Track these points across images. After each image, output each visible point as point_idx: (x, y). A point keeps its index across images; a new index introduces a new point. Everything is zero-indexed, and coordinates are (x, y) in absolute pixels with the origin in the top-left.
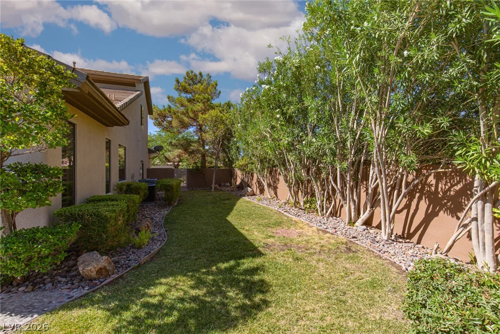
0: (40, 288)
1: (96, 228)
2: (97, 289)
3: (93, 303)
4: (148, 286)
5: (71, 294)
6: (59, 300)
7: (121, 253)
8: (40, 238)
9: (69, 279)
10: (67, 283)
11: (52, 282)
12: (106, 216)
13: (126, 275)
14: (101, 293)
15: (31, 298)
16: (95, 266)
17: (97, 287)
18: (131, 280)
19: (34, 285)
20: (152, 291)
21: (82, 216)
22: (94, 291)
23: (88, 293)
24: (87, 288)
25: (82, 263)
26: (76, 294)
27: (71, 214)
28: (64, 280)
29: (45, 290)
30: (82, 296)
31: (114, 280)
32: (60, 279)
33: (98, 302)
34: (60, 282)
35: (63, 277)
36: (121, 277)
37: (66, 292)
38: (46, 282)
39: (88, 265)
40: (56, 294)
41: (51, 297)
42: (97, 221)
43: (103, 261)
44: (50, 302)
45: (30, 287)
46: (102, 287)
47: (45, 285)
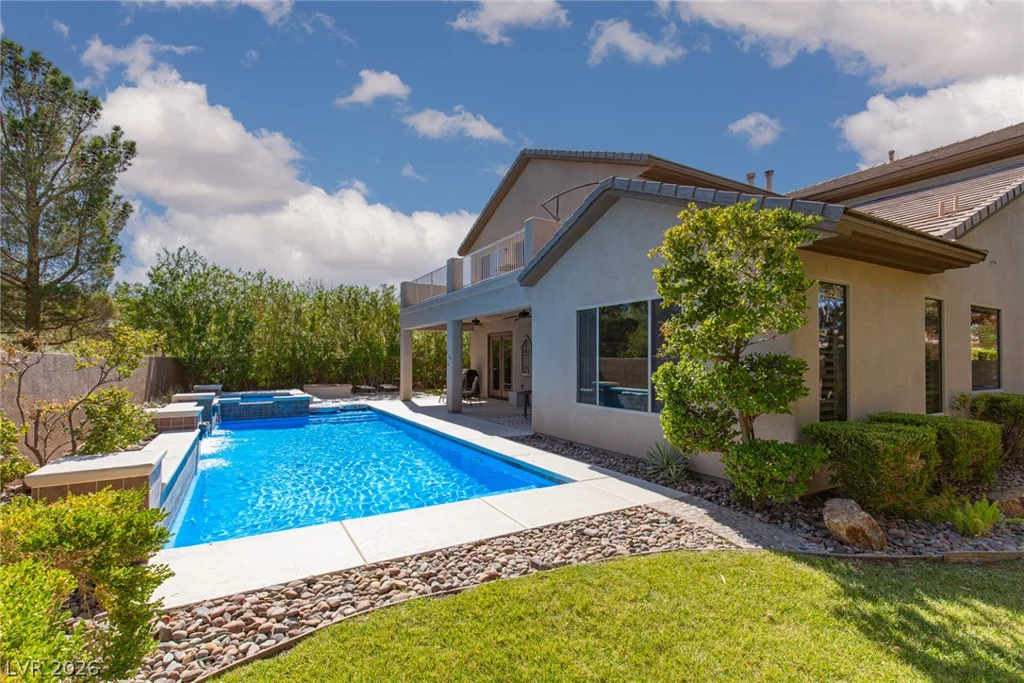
0: (777, 523)
1: (859, 463)
2: (846, 557)
3: (829, 569)
4: (935, 596)
5: (807, 546)
6: (790, 545)
7: (919, 528)
8: (773, 454)
9: (812, 528)
10: (808, 532)
11: (791, 522)
12: (875, 446)
13: (904, 561)
14: (846, 564)
15: (763, 528)
16: (845, 521)
17: (844, 555)
18: (911, 574)
19: (773, 517)
20: (940, 605)
21: (836, 437)
22: (839, 558)
23: (829, 556)
24: (830, 549)
25: (829, 511)
26: (812, 548)
27: (820, 432)
28: (806, 526)
29: (780, 528)
30: (819, 555)
31: (878, 558)
32: (802, 523)
33: (837, 572)
34: (800, 527)
35: (806, 522)
36: (894, 561)
37: (802, 540)
38: (785, 519)
39: (835, 516)
40: (789, 538)
41: (782, 537)
42: (860, 452)
43: (860, 519)
44: (780, 542)
45: (767, 518)
46: (854, 559)
47: (783, 522)
